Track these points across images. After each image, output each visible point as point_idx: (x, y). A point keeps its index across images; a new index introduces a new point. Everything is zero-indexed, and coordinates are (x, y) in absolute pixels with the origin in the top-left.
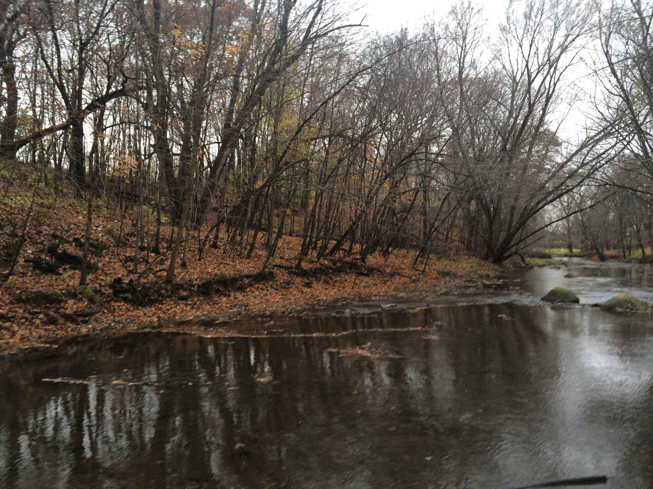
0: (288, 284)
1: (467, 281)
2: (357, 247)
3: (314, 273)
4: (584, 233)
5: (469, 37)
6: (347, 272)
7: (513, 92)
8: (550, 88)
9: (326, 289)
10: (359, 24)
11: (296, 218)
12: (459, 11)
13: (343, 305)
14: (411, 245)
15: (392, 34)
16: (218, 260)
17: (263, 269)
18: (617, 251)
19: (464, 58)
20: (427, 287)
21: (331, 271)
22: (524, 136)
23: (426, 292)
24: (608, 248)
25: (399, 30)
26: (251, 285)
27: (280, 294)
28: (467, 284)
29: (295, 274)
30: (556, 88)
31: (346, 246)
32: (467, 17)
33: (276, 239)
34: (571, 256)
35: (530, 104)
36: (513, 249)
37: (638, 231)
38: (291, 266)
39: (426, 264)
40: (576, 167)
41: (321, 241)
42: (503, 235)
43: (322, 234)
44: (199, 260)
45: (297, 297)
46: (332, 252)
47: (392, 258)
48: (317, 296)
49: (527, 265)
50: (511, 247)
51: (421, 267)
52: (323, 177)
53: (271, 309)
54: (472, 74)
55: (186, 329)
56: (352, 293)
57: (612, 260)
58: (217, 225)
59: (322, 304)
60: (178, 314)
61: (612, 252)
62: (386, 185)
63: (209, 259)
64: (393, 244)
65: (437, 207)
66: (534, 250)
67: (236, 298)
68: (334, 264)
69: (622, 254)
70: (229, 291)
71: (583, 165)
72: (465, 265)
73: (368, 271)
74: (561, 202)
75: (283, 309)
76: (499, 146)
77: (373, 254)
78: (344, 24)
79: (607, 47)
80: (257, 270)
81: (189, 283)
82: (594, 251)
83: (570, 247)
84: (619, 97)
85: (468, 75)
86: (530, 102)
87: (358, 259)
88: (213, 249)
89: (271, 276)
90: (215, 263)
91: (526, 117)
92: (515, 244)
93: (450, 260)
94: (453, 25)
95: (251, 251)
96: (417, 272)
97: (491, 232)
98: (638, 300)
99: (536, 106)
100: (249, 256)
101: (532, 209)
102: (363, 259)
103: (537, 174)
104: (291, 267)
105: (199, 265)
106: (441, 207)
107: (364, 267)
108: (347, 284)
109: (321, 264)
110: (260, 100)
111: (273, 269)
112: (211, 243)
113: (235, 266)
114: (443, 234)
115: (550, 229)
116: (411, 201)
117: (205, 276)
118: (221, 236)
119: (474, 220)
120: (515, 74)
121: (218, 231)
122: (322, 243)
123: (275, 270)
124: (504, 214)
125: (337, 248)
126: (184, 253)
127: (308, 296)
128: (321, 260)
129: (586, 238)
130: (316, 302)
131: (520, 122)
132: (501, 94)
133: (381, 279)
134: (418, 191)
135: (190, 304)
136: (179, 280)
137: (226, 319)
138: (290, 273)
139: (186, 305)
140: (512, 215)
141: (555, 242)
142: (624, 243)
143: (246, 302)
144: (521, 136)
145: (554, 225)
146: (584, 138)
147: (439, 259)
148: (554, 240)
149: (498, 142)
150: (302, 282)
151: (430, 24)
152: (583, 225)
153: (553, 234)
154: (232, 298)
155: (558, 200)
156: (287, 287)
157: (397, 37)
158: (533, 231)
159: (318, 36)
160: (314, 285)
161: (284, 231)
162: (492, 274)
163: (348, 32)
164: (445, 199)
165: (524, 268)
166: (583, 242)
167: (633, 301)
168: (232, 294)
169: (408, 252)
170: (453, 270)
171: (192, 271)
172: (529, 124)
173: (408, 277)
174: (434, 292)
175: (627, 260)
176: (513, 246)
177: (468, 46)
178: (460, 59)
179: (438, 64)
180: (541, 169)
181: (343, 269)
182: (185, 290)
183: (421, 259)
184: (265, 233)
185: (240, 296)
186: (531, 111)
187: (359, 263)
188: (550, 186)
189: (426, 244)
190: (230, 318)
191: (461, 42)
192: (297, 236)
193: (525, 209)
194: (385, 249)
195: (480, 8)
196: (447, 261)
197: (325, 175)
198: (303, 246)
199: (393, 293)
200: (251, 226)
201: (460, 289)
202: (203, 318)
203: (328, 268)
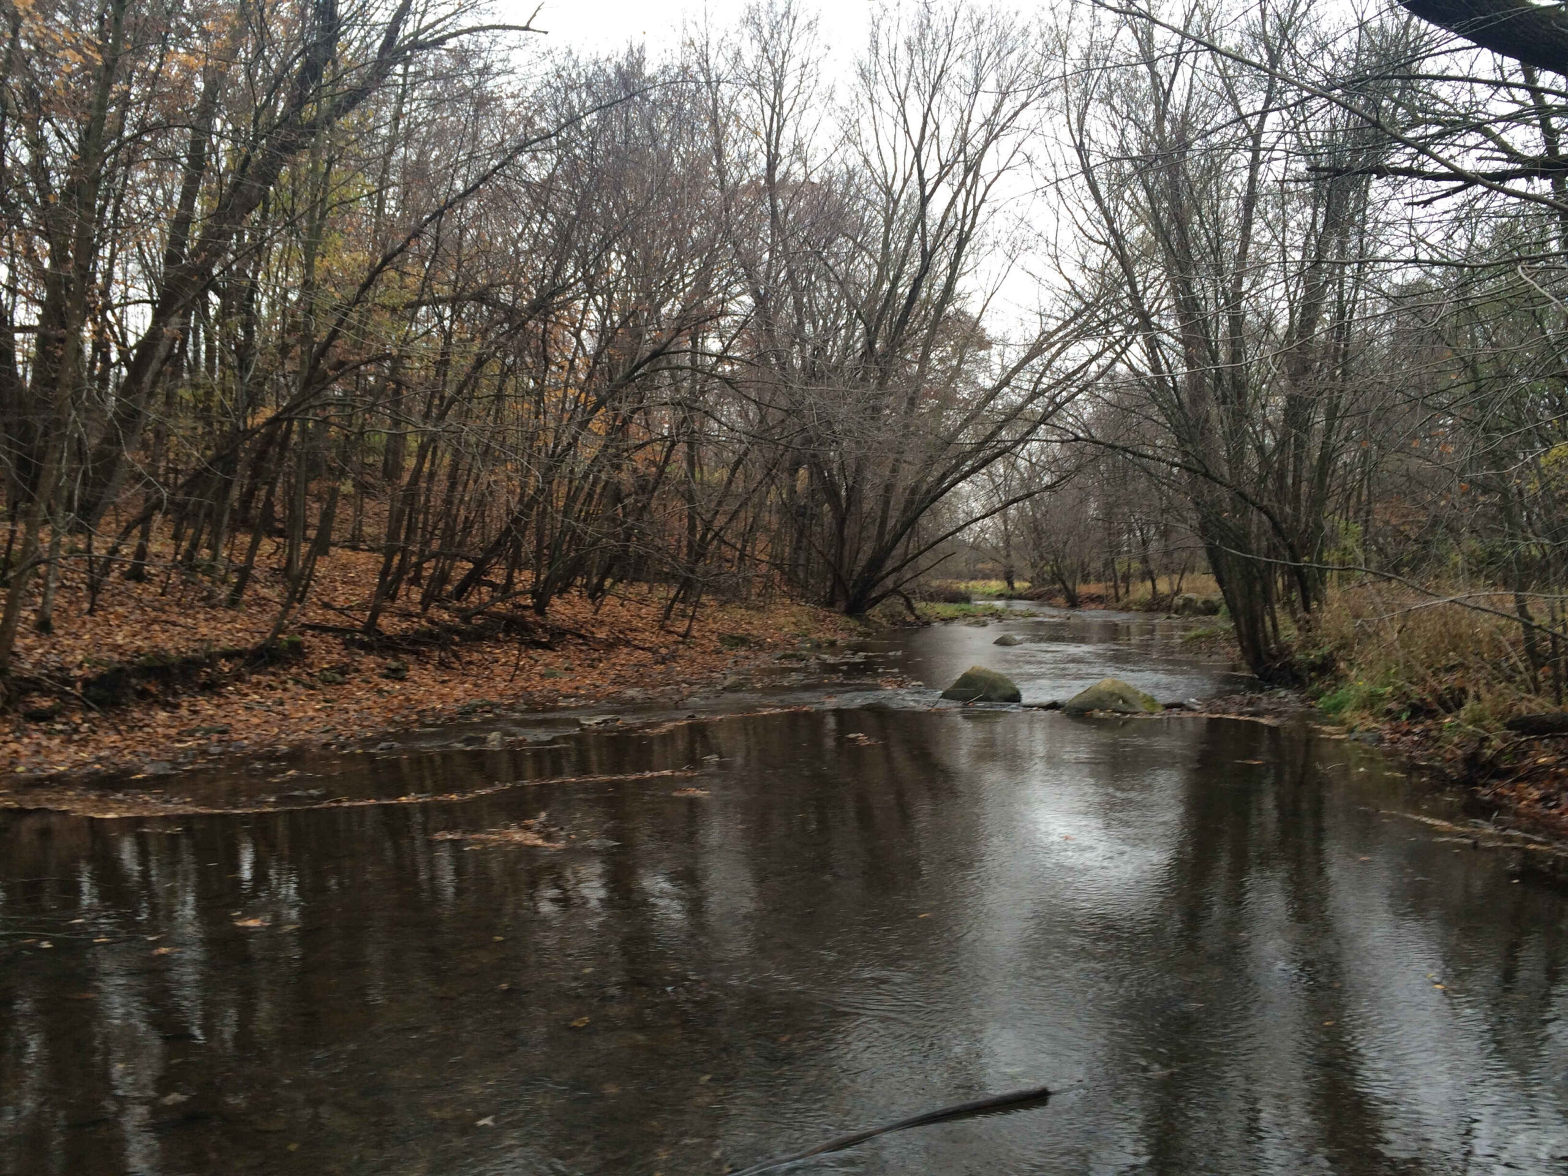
0: (343, 673)
1: (785, 657)
2: (525, 578)
3: (414, 642)
4: (1037, 545)
5: (790, 83)
6: (498, 640)
7: (888, 222)
8: (965, 216)
9: (443, 682)
10: (524, 25)
11: (370, 505)
12: (765, 21)
13: (486, 721)
14: (658, 573)
15: (608, 59)
16: (144, 612)
17: (274, 636)
18: (1102, 585)
19: (779, 130)
20: (692, 674)
21: (457, 639)
22: (913, 323)
23: (691, 684)
24: (1085, 580)
25: (624, 50)
26: (239, 678)
27: (321, 697)
28: (787, 664)
29: (362, 645)
30: (978, 221)
31: (498, 575)
32: (784, 37)
33: (311, 557)
34: (1011, 598)
35: (924, 250)
36: (889, 582)
37: (1145, 543)
38: (353, 626)
39: (692, 618)
40: (1020, 400)
41: (433, 563)
42: (867, 550)
43: (435, 545)
44: (91, 612)
45: (365, 704)
46: (461, 591)
47: (610, 603)
48: (420, 702)
49: (918, 618)
50: (883, 578)
51: (681, 626)
52: (437, 402)
53: (291, 737)
54: (798, 172)
55: (46, 800)
56: (510, 692)
57: (1093, 606)
58: (145, 520)
59: (429, 720)
60: (23, 760)
61: (1094, 588)
62: (597, 425)
63: (120, 610)
64: (615, 570)
65: (719, 484)
66: (935, 583)
67: (195, 712)
68: (467, 620)
69: (1112, 591)
70: (176, 694)
71: (1034, 395)
72: (782, 620)
73: (552, 635)
74: (990, 474)
75: (326, 738)
76: (859, 345)
77: (565, 596)
78: (487, 21)
79: (1081, 134)
80: (258, 638)
81: (58, 674)
82: (1057, 586)
83: (1009, 578)
84: (1104, 247)
85: (788, 172)
86: (924, 245)
87: (526, 607)
88: (131, 584)
89: (297, 651)
90: (137, 622)
91: (915, 281)
92: (894, 570)
93: (747, 608)
94: (751, 54)
95: (239, 589)
96: (671, 638)
97: (842, 541)
98: (1137, 693)
99: (936, 257)
100: (233, 603)
101: (928, 491)
102: (540, 608)
103: (936, 412)
104: (351, 630)
105: (89, 626)
106: (730, 482)
107: (542, 626)
108: (498, 669)
109: (431, 621)
110: (265, 198)
111: (302, 634)
112: (127, 567)
113: (195, 627)
114: (734, 547)
115: (968, 536)
116: (658, 467)
117: (105, 655)
118: (154, 548)
119: (803, 515)
120: (890, 181)
121: (145, 535)
122: (435, 568)
123: (308, 637)
124: (870, 503)
125: (474, 579)
126: (44, 596)
127: (396, 702)
128: (433, 611)
129: (1042, 558)
130: (415, 717)
131: (904, 290)
132: (862, 225)
133: (582, 656)
134: (673, 444)
135: (61, 731)
136: (28, 666)
137: (163, 769)
138: (347, 645)
139: (49, 734)
140: (887, 503)
141: (980, 566)
142: (1117, 567)
143: (225, 721)
144: (906, 322)
145: (976, 527)
146: (1036, 334)
147: (723, 605)
148: (977, 561)
149: (857, 334)
150: (379, 666)
151: (697, 44)
152: (1036, 528)
153: (975, 547)
154: (184, 712)
155: (983, 471)
156: (339, 678)
157: (619, 68)
158: (932, 540)
159: (418, 46)
160: (412, 673)
161: (335, 537)
162: (840, 639)
163: (493, 42)
164: (738, 463)
165: (910, 624)
166: (1034, 566)
167: (1128, 695)
168: (185, 701)
169: (650, 591)
170: (755, 632)
171: (68, 642)
172: (924, 295)
173: (649, 649)
174: (708, 685)
175: (1121, 604)
176: (888, 574)
177: (787, 106)
178: (769, 135)
179: (718, 143)
180: (947, 399)
181: (488, 633)
182: (45, 693)
183: (682, 606)
184: (281, 540)
185: (206, 706)
186: (925, 268)
187: (530, 617)
188: (967, 438)
189: (692, 571)
190: (175, 764)
191: (772, 94)
192: (371, 550)
193: (914, 491)
194: (595, 581)
195: (812, 17)
196: (743, 611)
197: (442, 398)
198: (384, 574)
199: (612, 689)
200: (241, 522)
201: (769, 677)
202: (97, 766)
203: (450, 630)
